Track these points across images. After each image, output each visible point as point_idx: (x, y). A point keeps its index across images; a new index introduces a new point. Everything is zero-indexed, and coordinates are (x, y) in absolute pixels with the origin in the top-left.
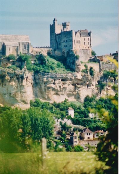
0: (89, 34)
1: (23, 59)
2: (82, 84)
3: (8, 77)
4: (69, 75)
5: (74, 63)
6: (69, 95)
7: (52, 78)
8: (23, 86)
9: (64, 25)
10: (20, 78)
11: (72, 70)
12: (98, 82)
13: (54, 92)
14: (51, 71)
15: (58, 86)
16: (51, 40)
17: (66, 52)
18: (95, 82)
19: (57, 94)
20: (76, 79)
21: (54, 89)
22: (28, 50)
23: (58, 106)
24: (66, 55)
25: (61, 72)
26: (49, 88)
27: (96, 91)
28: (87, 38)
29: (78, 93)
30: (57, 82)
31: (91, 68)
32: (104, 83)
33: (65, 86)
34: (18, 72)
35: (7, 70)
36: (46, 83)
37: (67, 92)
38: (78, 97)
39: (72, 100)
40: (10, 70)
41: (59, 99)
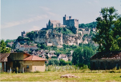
0: (78, 21)
1: (60, 29)
2: (78, 39)
3: (55, 36)
4: (74, 35)
5: (75, 31)
6: (74, 43)
7: (69, 36)
8: (60, 39)
9: (70, 17)
10: (59, 36)
11: (75, 33)
12: (83, 38)
13: (69, 41)
14: (68, 34)
15: (71, 39)
16: (64, 22)
17: (71, 27)
18: (82, 38)
19: (70, 42)
20: (76, 37)
21: (69, 40)
22: (60, 26)
23: (71, 46)
24: (71, 28)
25: (71, 34)
26: (68, 40)
27: (82, 41)
28: (77, 22)
29: (77, 42)
30: (70, 38)
31: (80, 33)
32: (84, 38)
33: (73, 39)
34: (59, 34)
35: (55, 33)
36: (67, 38)
37: (73, 42)
38: (77, 43)
39: (75, 44)
40: (56, 33)
41: (71, 44)
